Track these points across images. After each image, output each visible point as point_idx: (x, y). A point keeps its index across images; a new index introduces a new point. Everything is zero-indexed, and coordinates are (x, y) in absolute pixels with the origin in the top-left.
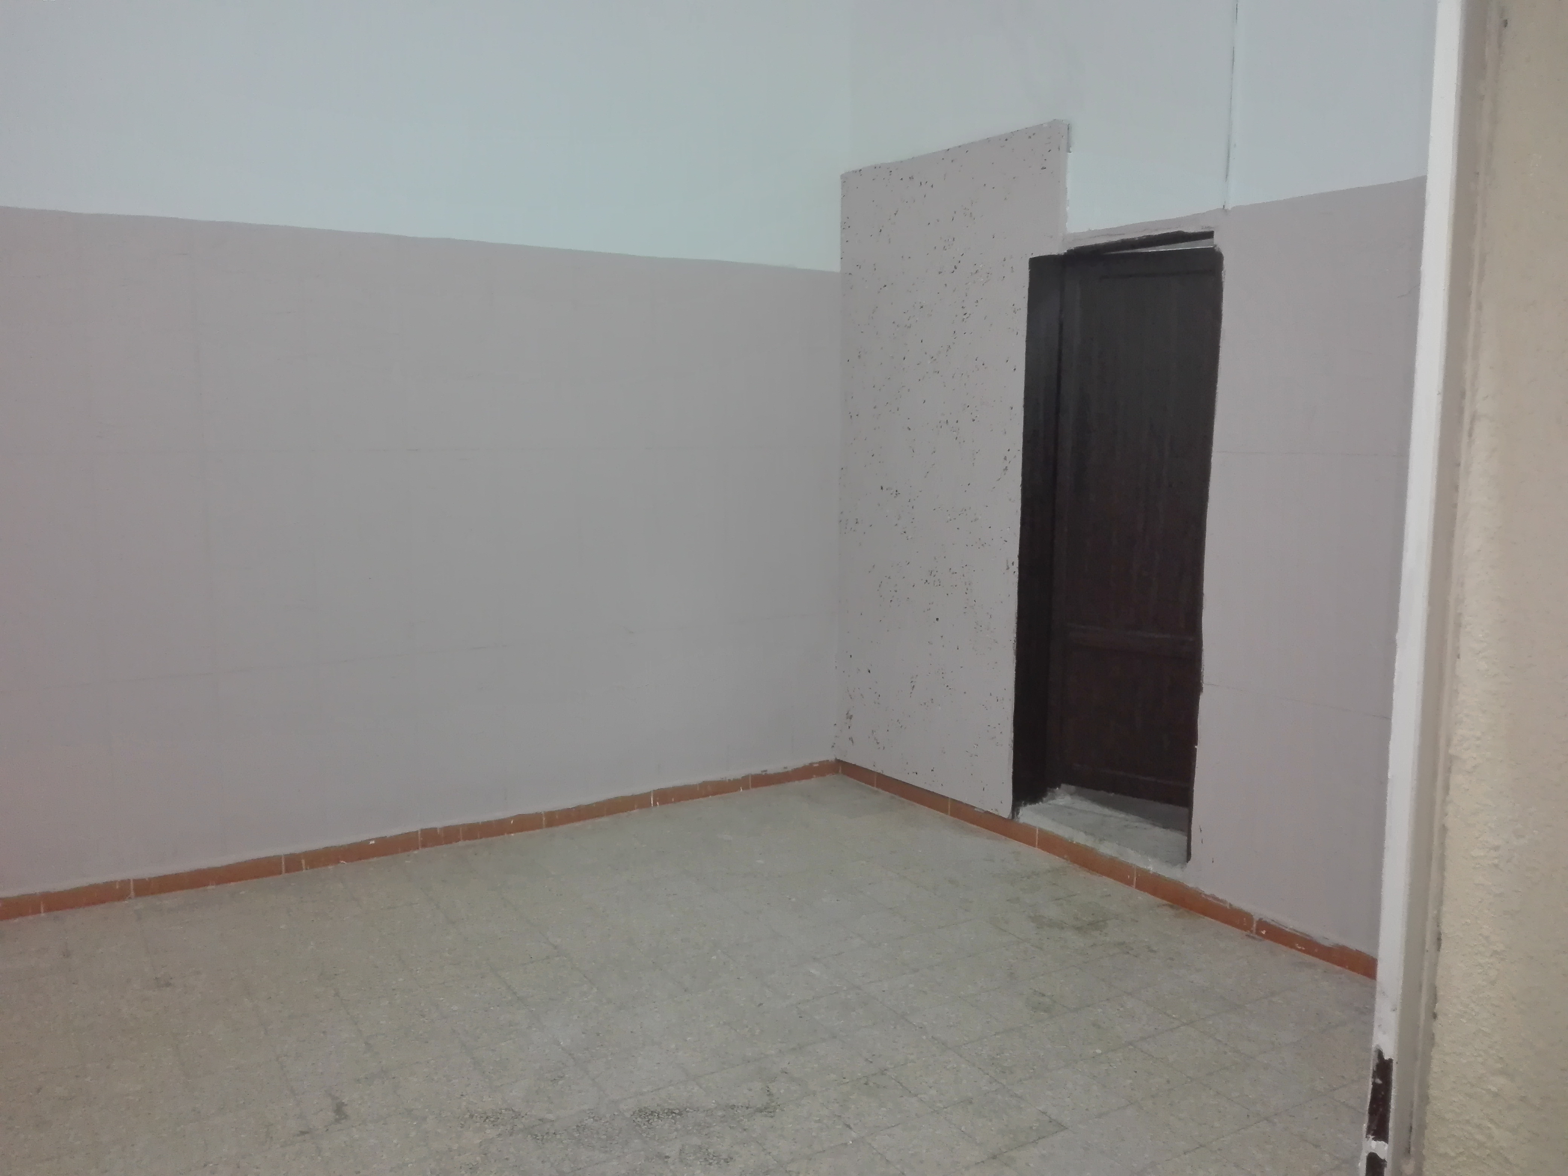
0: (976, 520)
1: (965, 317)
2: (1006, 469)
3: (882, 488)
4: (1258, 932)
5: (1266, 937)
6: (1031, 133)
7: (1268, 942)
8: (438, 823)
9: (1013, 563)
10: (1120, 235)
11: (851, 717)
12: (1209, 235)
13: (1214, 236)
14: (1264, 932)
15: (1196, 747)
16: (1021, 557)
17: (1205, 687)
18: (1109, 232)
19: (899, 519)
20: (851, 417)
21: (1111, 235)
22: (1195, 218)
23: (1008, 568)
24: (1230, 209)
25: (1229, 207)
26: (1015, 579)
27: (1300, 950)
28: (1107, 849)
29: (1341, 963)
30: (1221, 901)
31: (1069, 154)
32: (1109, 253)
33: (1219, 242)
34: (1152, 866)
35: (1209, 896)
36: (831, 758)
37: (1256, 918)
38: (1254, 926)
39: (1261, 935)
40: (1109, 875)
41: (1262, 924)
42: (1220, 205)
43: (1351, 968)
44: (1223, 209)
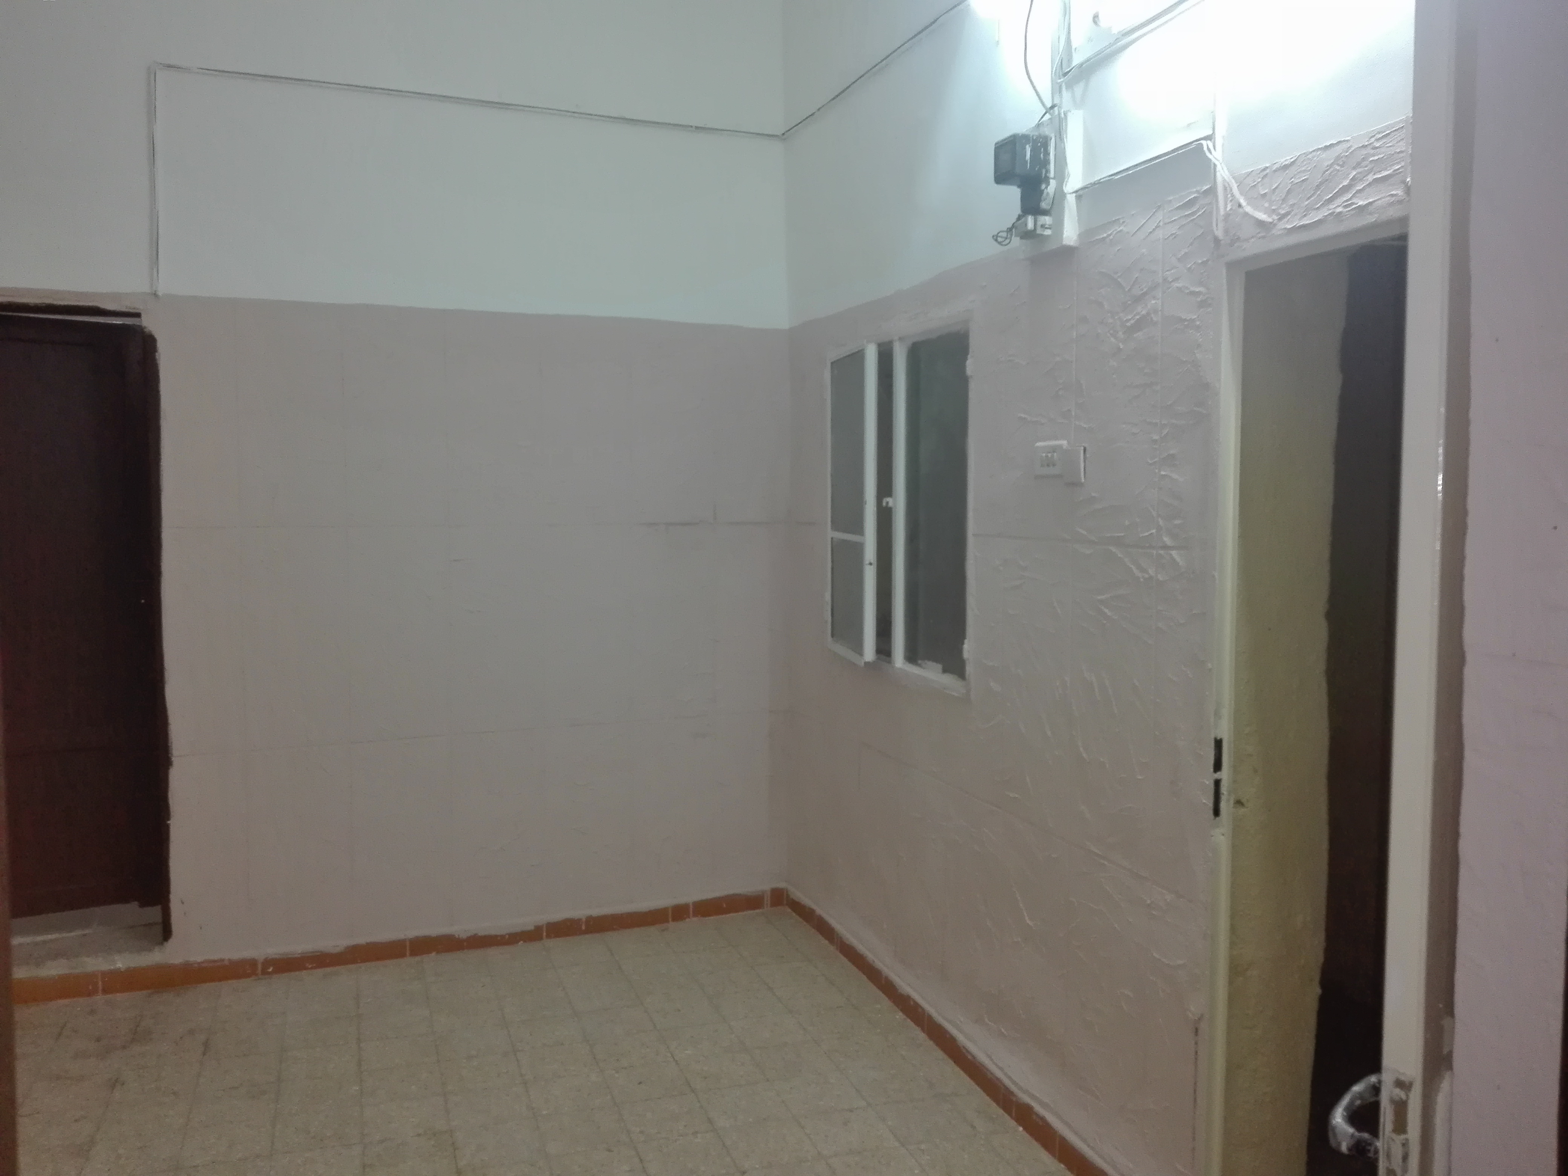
4: (264, 972)
5: (273, 973)
7: (277, 977)
12: (138, 315)
13: (140, 317)
14: (270, 969)
17: (175, 760)
22: (115, 296)
24: (164, 295)
25: (160, 294)
27: (312, 968)
29: (353, 961)
33: (148, 323)
34: (121, 962)
35: (202, 963)
37: (261, 960)
38: (260, 967)
39: (269, 973)
40: (61, 997)
41: (268, 962)
42: (146, 289)
43: (364, 961)
44: (155, 295)
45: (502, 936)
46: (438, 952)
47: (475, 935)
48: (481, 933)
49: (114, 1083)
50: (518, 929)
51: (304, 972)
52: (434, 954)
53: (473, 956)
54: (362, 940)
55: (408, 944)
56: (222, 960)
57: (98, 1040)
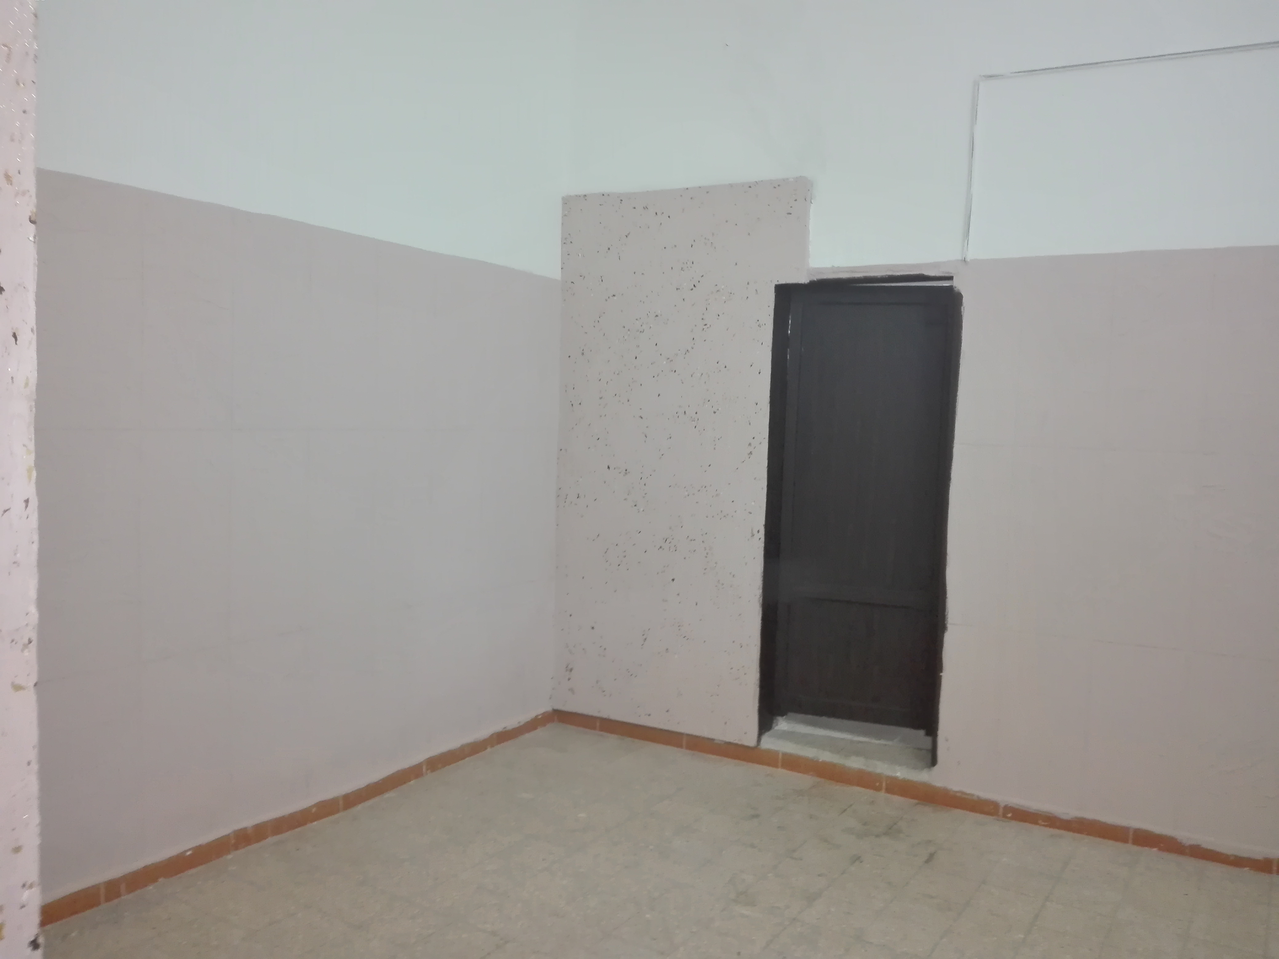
0: (717, 495)
1: (704, 327)
2: (751, 453)
3: (609, 468)
4: (1004, 816)
5: (1012, 818)
6: (776, 185)
7: (1014, 823)
8: (248, 822)
9: (758, 532)
10: (861, 272)
11: (571, 670)
12: (950, 278)
13: (954, 279)
14: (1009, 815)
15: (941, 674)
16: (766, 526)
17: (949, 626)
18: (852, 270)
19: (628, 494)
20: (572, 405)
21: (852, 272)
22: (936, 265)
23: (753, 535)
24: (968, 260)
25: (968, 259)
26: (762, 545)
27: (1044, 825)
28: (855, 763)
29: (1079, 831)
30: (969, 794)
31: (811, 205)
32: (854, 285)
33: (958, 284)
34: (901, 773)
35: (957, 792)
36: (549, 709)
37: (1002, 805)
38: (1001, 811)
39: (1007, 818)
40: (859, 785)
41: (1008, 809)
42: (960, 258)
43: (1089, 834)
44: (965, 260)
45: (1227, 856)
46: (1160, 849)
47: (1199, 845)
48: (1204, 846)
49: (857, 859)
50: (1245, 855)
51: (1037, 826)
52: (1155, 849)
53: (1191, 864)
54: (1090, 815)
55: (1131, 833)
56: (973, 795)
57: (865, 824)
